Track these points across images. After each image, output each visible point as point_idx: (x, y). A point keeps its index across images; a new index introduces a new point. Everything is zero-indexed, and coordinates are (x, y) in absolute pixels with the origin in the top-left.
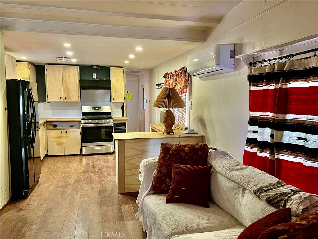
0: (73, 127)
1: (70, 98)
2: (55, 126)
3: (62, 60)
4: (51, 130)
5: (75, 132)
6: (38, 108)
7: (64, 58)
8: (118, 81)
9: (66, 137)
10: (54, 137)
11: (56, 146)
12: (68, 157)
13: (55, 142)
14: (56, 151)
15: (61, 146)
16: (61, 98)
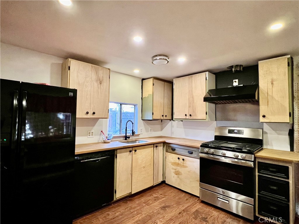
0: (192, 155)
1: (196, 115)
2: (173, 150)
3: (156, 59)
4: (169, 153)
5: (193, 162)
6: (172, 126)
7: (160, 55)
8: (274, 83)
9: (183, 166)
10: (172, 163)
11: (173, 174)
12: (184, 194)
13: (173, 169)
14: (172, 180)
15: (178, 176)
16: (186, 115)
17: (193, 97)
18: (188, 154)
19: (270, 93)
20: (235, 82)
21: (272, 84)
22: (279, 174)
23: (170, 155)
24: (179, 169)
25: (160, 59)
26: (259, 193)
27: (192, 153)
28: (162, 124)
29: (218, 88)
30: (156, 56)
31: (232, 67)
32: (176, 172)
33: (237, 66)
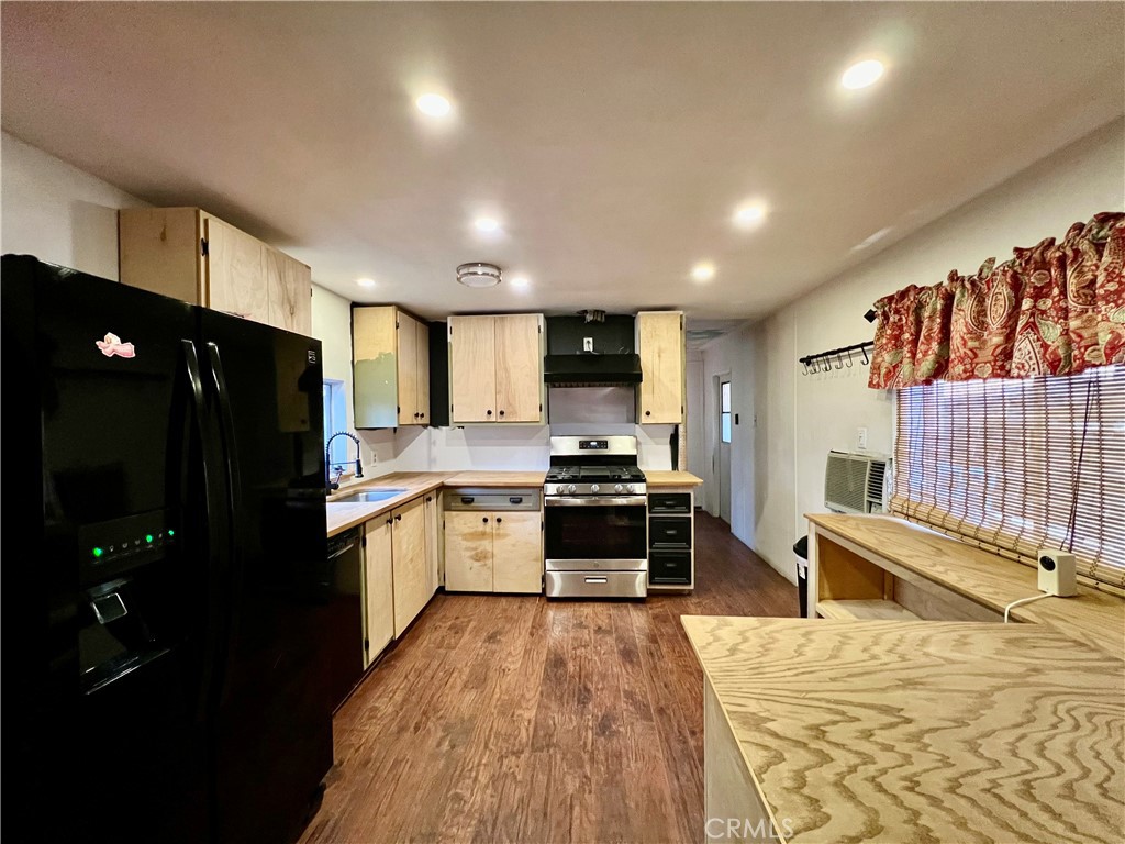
0: (521, 505)
1: (514, 413)
2: (468, 501)
3: (475, 273)
4: (454, 513)
5: (524, 520)
6: (431, 443)
7: (483, 264)
8: (662, 355)
9: (498, 535)
10: (465, 535)
11: (469, 563)
12: (504, 600)
13: (467, 549)
14: (468, 577)
15: (482, 563)
16: (489, 413)
17: (506, 370)
18: (510, 504)
19: (656, 373)
20: (588, 342)
21: (659, 356)
22: (678, 509)
23: (457, 515)
24: (486, 545)
25: (484, 274)
26: (650, 548)
27: (520, 501)
28: (395, 439)
29: (553, 353)
30: (476, 264)
31: (585, 312)
32: (476, 555)
33: (596, 312)
